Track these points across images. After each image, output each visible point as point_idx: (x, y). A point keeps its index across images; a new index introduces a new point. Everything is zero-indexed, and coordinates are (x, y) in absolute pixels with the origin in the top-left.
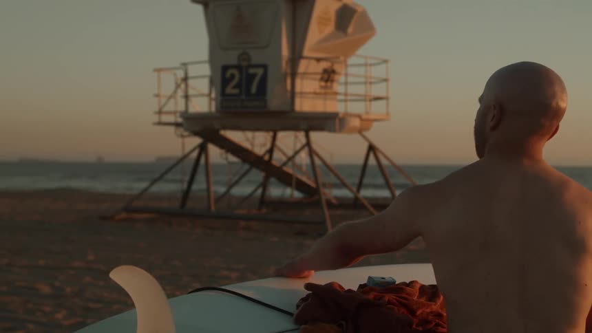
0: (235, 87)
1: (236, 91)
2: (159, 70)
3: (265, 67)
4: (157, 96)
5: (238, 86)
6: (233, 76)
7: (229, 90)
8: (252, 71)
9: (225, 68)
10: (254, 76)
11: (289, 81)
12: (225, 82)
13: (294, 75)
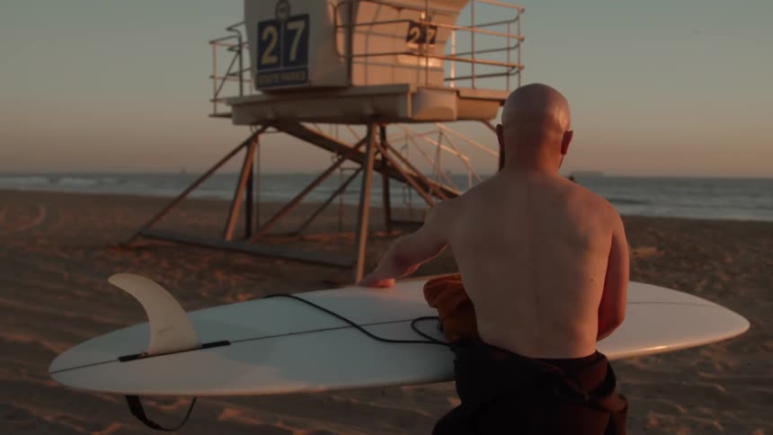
0: (272, 54)
1: (274, 59)
2: (213, 42)
3: (305, 18)
4: (213, 77)
5: (275, 52)
6: (270, 36)
7: (267, 59)
8: (291, 26)
9: (262, 26)
10: (294, 32)
11: (341, 38)
12: (261, 46)
13: (350, 28)
